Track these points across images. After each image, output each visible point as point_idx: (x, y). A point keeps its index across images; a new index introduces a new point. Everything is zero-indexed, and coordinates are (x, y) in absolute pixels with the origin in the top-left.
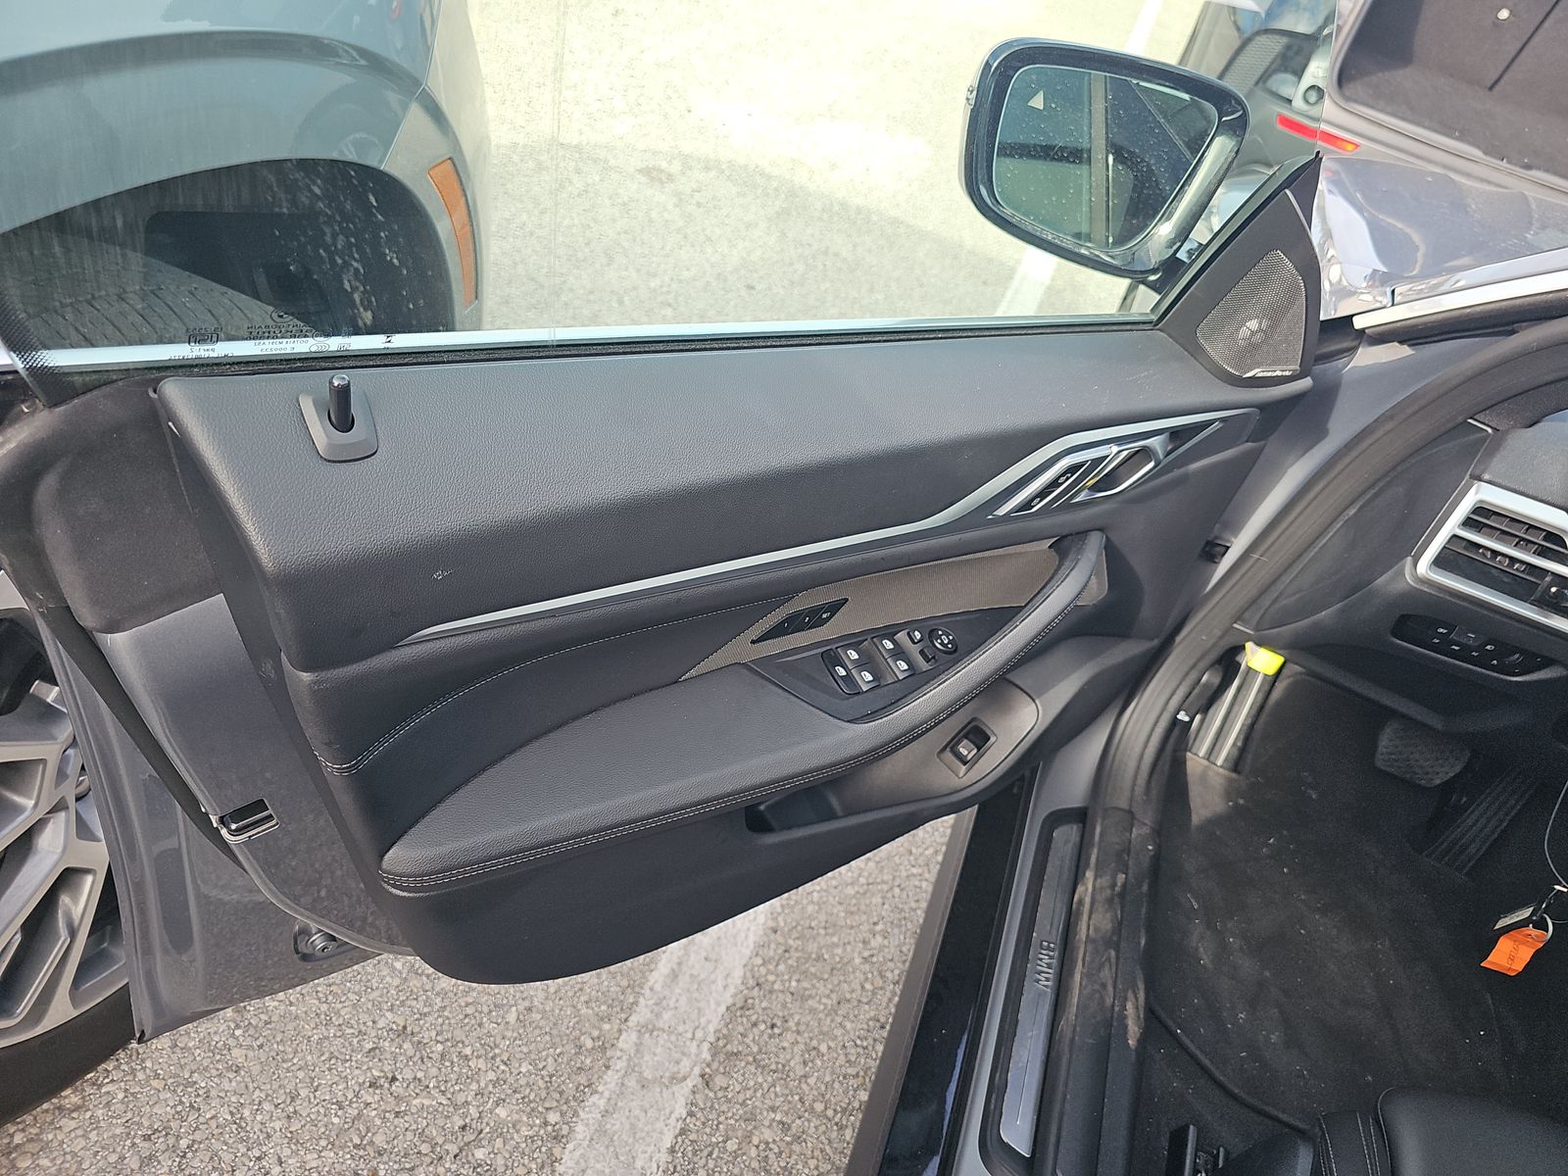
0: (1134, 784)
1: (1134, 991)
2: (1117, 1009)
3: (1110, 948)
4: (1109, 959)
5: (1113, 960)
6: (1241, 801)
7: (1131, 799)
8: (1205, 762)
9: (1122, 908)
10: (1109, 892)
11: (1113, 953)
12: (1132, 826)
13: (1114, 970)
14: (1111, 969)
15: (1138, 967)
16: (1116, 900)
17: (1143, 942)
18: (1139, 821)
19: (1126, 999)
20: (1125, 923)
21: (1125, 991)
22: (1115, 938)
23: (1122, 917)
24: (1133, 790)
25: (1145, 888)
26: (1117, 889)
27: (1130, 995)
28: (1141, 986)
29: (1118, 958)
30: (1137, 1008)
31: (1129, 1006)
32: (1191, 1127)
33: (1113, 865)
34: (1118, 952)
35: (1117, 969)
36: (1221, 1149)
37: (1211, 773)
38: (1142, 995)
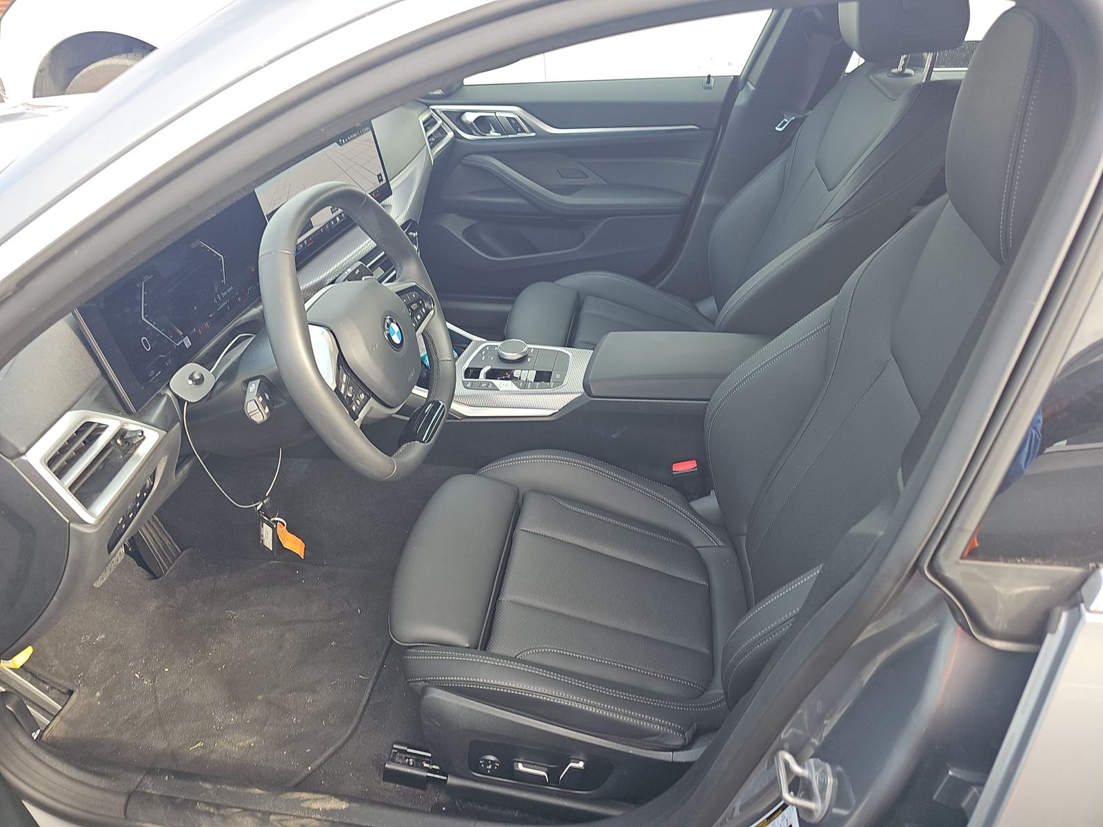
0: (98, 788)
1: (303, 801)
2: (318, 816)
3: (268, 819)
4: (279, 821)
5: (279, 817)
6: (98, 694)
7: (116, 793)
8: (58, 719)
9: (231, 807)
10: (215, 819)
11: (272, 817)
12: (144, 793)
13: (288, 818)
14: (286, 820)
15: (280, 796)
16: (222, 812)
17: (258, 791)
18: (137, 787)
19: (309, 809)
20: (242, 806)
21: (302, 809)
22: (259, 815)
23: (238, 808)
24: (104, 790)
25: (208, 786)
26: (212, 810)
27: (305, 805)
28: (297, 795)
29: (275, 814)
30: (316, 800)
31: (315, 806)
32: (387, 766)
33: (188, 813)
34: (270, 814)
35: (287, 815)
36: (395, 746)
37: (69, 715)
38: (304, 795)
